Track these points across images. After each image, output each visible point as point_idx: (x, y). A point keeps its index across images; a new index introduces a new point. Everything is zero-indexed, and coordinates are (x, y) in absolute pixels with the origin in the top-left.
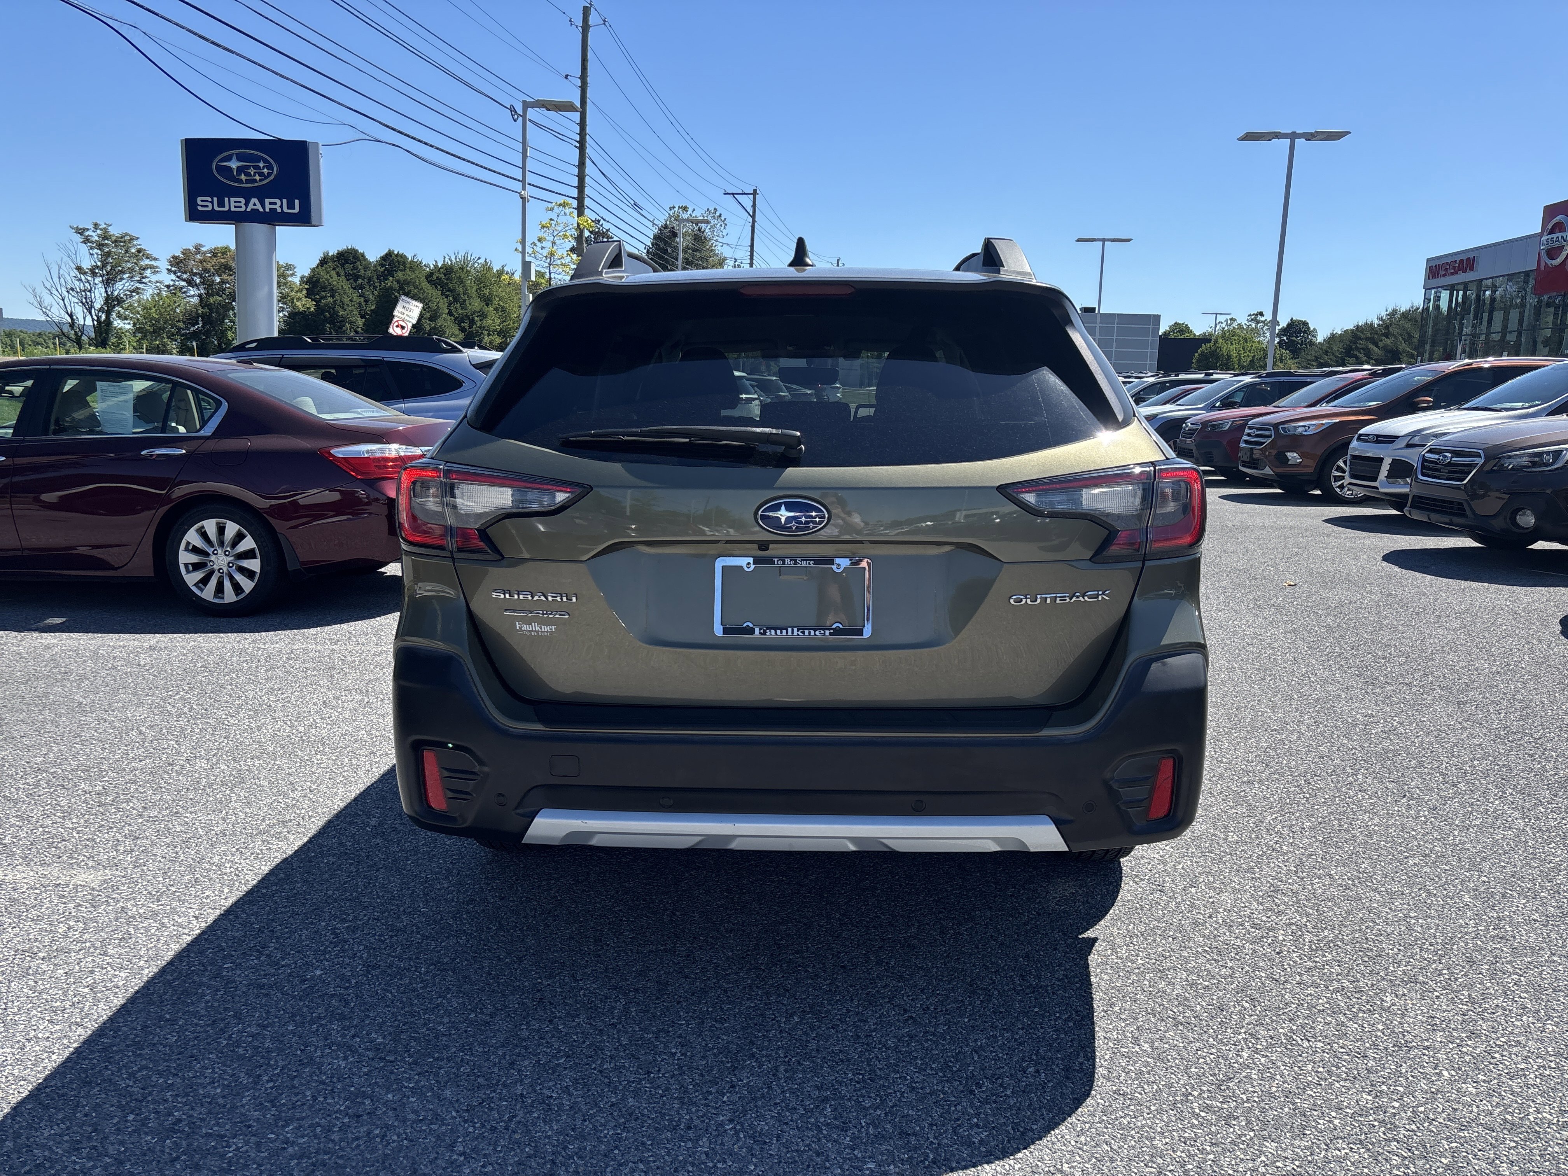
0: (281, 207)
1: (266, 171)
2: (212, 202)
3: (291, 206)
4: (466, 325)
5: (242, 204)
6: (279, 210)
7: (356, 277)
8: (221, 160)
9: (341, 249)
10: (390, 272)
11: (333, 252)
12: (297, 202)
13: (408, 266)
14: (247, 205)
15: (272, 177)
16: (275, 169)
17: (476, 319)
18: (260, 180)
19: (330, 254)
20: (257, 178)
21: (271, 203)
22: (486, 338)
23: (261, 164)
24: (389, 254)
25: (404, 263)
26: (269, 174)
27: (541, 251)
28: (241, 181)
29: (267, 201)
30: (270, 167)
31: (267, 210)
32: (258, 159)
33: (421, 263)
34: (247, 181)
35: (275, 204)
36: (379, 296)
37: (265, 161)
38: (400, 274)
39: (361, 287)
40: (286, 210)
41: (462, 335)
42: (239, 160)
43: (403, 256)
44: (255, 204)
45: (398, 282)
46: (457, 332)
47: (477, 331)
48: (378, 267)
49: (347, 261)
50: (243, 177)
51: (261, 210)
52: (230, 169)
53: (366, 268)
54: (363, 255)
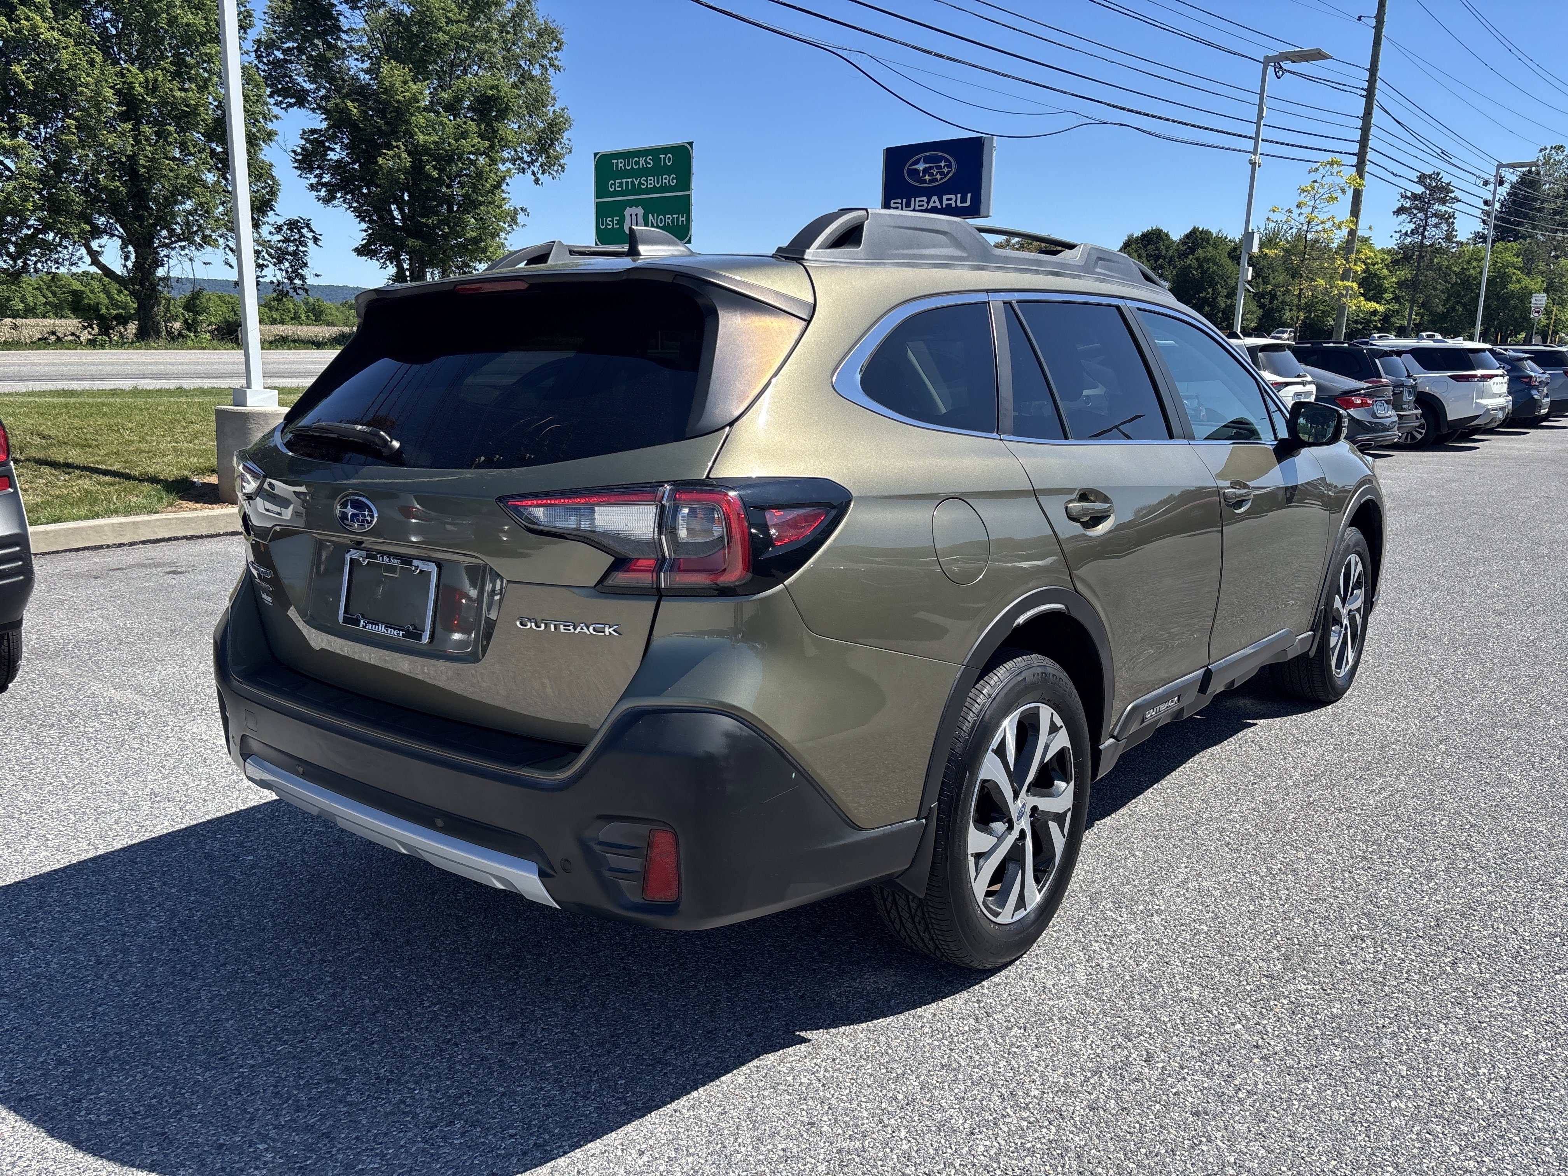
0: (956, 202)
1: (946, 170)
2: (902, 204)
3: (964, 200)
4: (1266, 301)
5: (924, 203)
6: (954, 205)
7: (1157, 258)
8: (912, 165)
9: (1145, 230)
10: (1192, 251)
11: (1137, 234)
12: (969, 195)
13: (1211, 242)
14: (928, 203)
15: (951, 174)
16: (954, 166)
17: (1278, 293)
18: (941, 179)
19: (1135, 236)
20: (938, 176)
21: (948, 200)
22: (1288, 314)
23: (943, 164)
24: (1194, 231)
25: (1208, 240)
26: (949, 172)
27: (1298, 218)
28: (925, 182)
29: (945, 197)
30: (949, 166)
31: (944, 206)
32: (939, 159)
33: (1226, 238)
34: (931, 181)
35: (951, 199)
36: (1177, 275)
37: (946, 160)
38: (1200, 251)
39: (1162, 267)
40: (959, 205)
41: (1260, 312)
42: (925, 162)
43: (1208, 233)
44: (934, 202)
45: (1197, 259)
46: (1255, 309)
47: (1278, 307)
48: (1181, 247)
49: (1150, 242)
50: (927, 177)
51: (939, 206)
52: (917, 171)
53: (1168, 248)
54: (1167, 235)
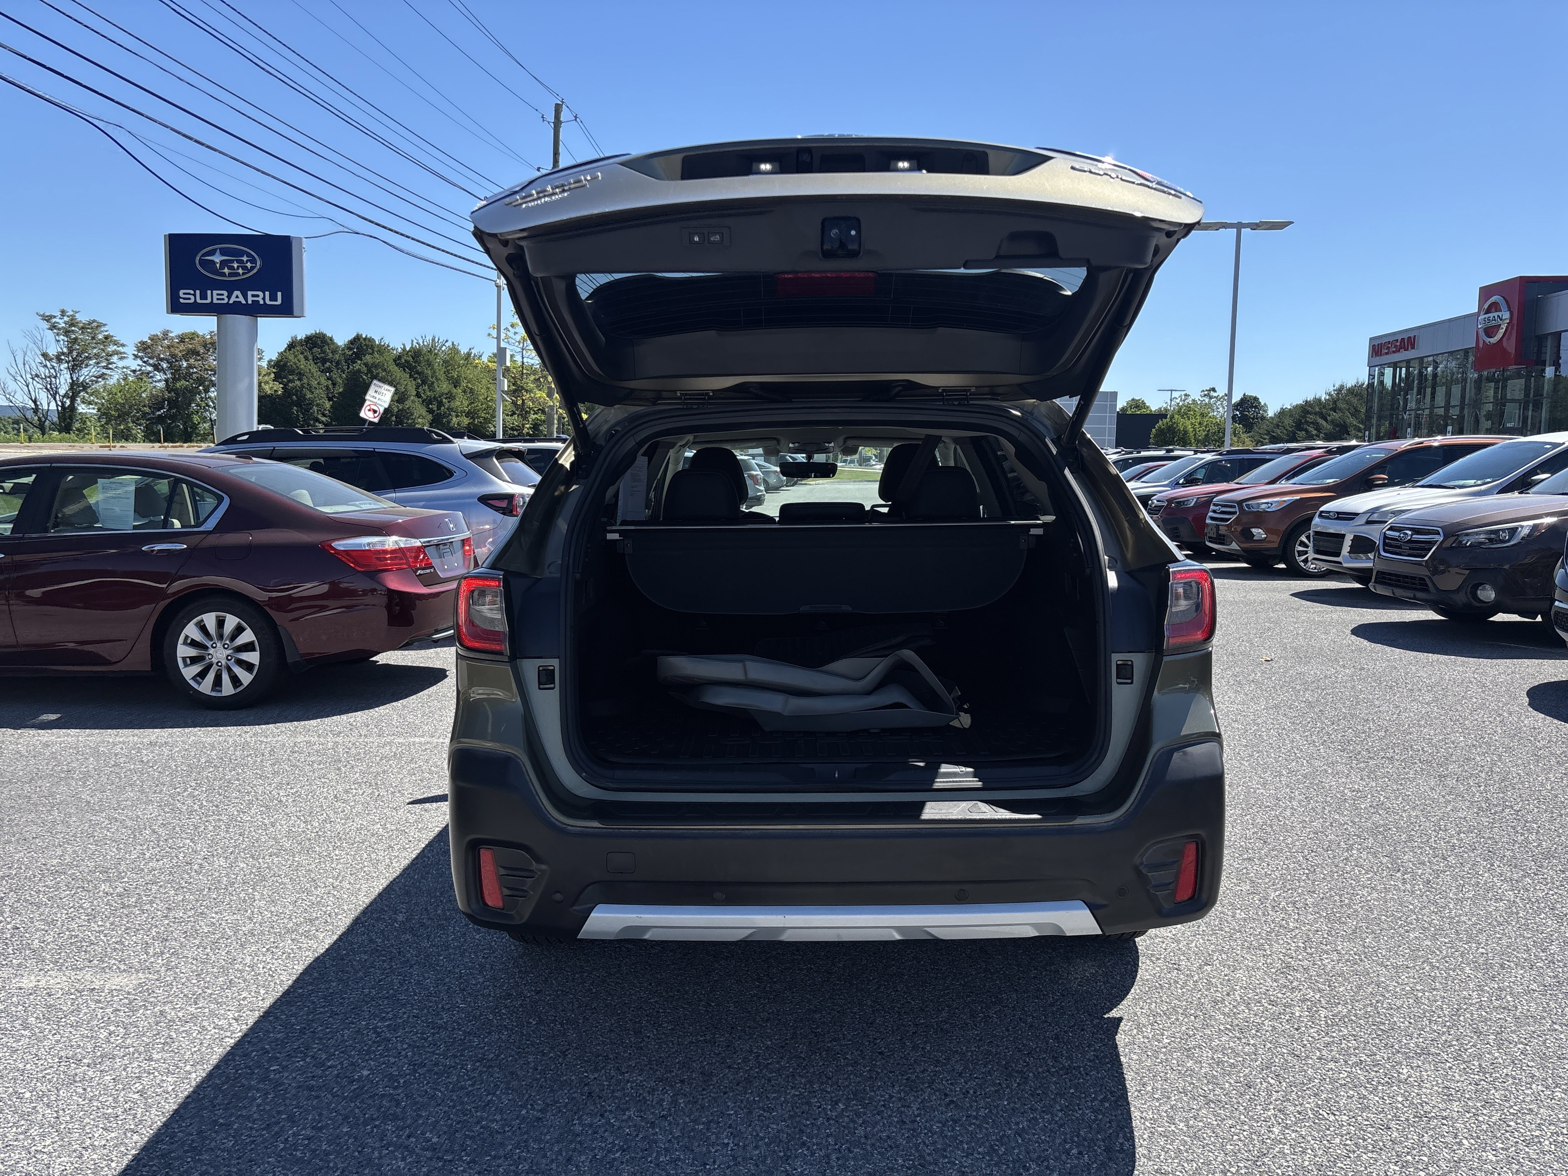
0: (264, 299)
1: (249, 265)
2: (195, 295)
3: (273, 298)
4: (434, 407)
5: (224, 297)
6: (262, 302)
7: (324, 361)
8: (203, 255)
9: (309, 334)
10: (358, 356)
11: (301, 336)
12: (279, 294)
13: (376, 349)
14: (229, 297)
15: (255, 271)
16: (258, 263)
17: (444, 400)
18: (243, 274)
19: (299, 338)
20: (240, 271)
21: (253, 296)
22: (454, 419)
23: (245, 259)
24: (357, 338)
25: (372, 347)
26: (252, 268)
28: (224, 274)
29: (250, 293)
30: (253, 261)
31: (250, 302)
32: (242, 253)
33: (388, 346)
34: (230, 275)
35: (258, 296)
36: (347, 379)
37: (249, 255)
38: (368, 357)
39: (329, 370)
40: (268, 302)
41: (430, 417)
42: (222, 254)
43: (371, 340)
44: (237, 297)
45: (366, 365)
46: (424, 413)
47: (445, 413)
48: (346, 351)
49: (315, 345)
50: (226, 271)
51: (244, 302)
52: (213, 262)
53: (334, 352)
54: (331, 339)
